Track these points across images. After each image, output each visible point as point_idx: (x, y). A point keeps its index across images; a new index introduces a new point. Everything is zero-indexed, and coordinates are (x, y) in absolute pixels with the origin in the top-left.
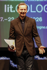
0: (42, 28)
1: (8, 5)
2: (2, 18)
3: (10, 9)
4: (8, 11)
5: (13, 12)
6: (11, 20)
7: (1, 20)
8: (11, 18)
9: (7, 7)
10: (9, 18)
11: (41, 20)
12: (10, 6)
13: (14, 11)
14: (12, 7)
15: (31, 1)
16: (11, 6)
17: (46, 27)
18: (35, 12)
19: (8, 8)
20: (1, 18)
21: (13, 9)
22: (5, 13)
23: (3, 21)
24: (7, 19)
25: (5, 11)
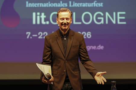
0: (91, 48)
1: (38, 14)
2: (29, 33)
3: (41, 19)
4: (38, 23)
5: (46, 25)
6: (43, 36)
7: (28, 37)
8: (43, 33)
9: (36, 15)
10: (39, 34)
11: (89, 36)
12: (40, 15)
13: (48, 23)
14: (45, 17)
15: (73, 7)
16: (43, 14)
17: (97, 47)
18: (80, 23)
19: (38, 17)
20: (27, 33)
21: (46, 20)
22: (34, 25)
23: (31, 38)
24: (36, 36)
25: (34, 23)
